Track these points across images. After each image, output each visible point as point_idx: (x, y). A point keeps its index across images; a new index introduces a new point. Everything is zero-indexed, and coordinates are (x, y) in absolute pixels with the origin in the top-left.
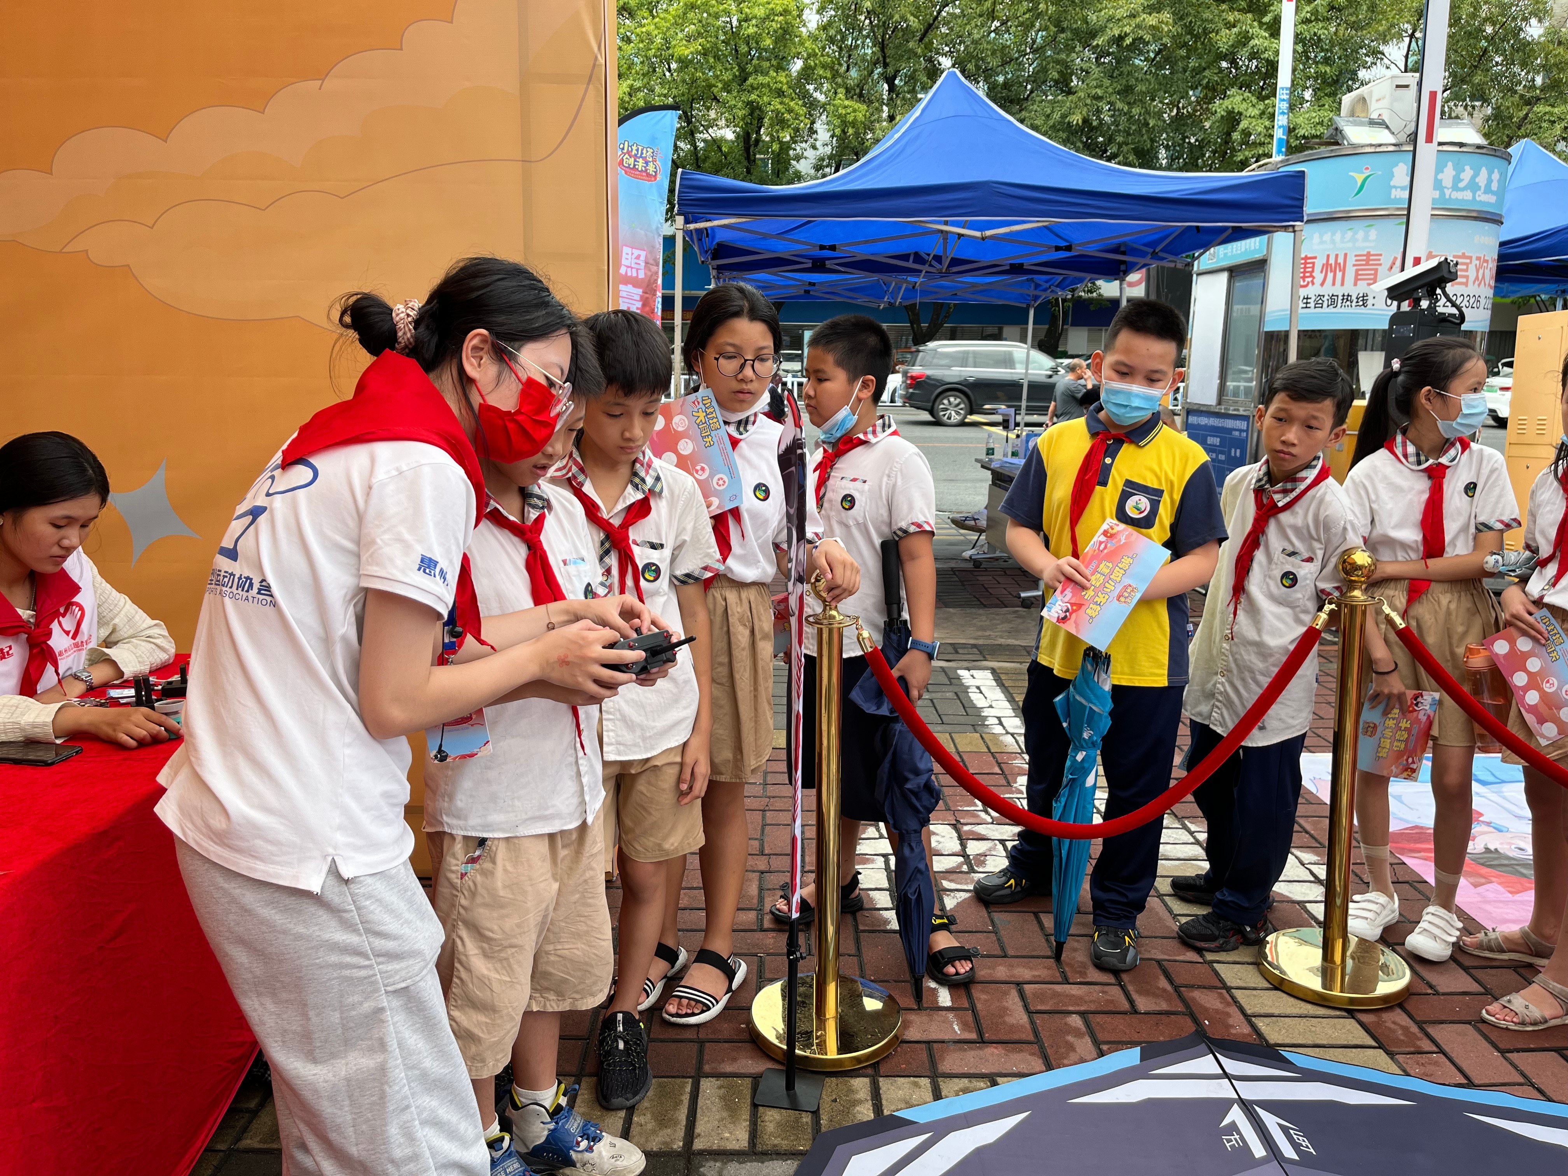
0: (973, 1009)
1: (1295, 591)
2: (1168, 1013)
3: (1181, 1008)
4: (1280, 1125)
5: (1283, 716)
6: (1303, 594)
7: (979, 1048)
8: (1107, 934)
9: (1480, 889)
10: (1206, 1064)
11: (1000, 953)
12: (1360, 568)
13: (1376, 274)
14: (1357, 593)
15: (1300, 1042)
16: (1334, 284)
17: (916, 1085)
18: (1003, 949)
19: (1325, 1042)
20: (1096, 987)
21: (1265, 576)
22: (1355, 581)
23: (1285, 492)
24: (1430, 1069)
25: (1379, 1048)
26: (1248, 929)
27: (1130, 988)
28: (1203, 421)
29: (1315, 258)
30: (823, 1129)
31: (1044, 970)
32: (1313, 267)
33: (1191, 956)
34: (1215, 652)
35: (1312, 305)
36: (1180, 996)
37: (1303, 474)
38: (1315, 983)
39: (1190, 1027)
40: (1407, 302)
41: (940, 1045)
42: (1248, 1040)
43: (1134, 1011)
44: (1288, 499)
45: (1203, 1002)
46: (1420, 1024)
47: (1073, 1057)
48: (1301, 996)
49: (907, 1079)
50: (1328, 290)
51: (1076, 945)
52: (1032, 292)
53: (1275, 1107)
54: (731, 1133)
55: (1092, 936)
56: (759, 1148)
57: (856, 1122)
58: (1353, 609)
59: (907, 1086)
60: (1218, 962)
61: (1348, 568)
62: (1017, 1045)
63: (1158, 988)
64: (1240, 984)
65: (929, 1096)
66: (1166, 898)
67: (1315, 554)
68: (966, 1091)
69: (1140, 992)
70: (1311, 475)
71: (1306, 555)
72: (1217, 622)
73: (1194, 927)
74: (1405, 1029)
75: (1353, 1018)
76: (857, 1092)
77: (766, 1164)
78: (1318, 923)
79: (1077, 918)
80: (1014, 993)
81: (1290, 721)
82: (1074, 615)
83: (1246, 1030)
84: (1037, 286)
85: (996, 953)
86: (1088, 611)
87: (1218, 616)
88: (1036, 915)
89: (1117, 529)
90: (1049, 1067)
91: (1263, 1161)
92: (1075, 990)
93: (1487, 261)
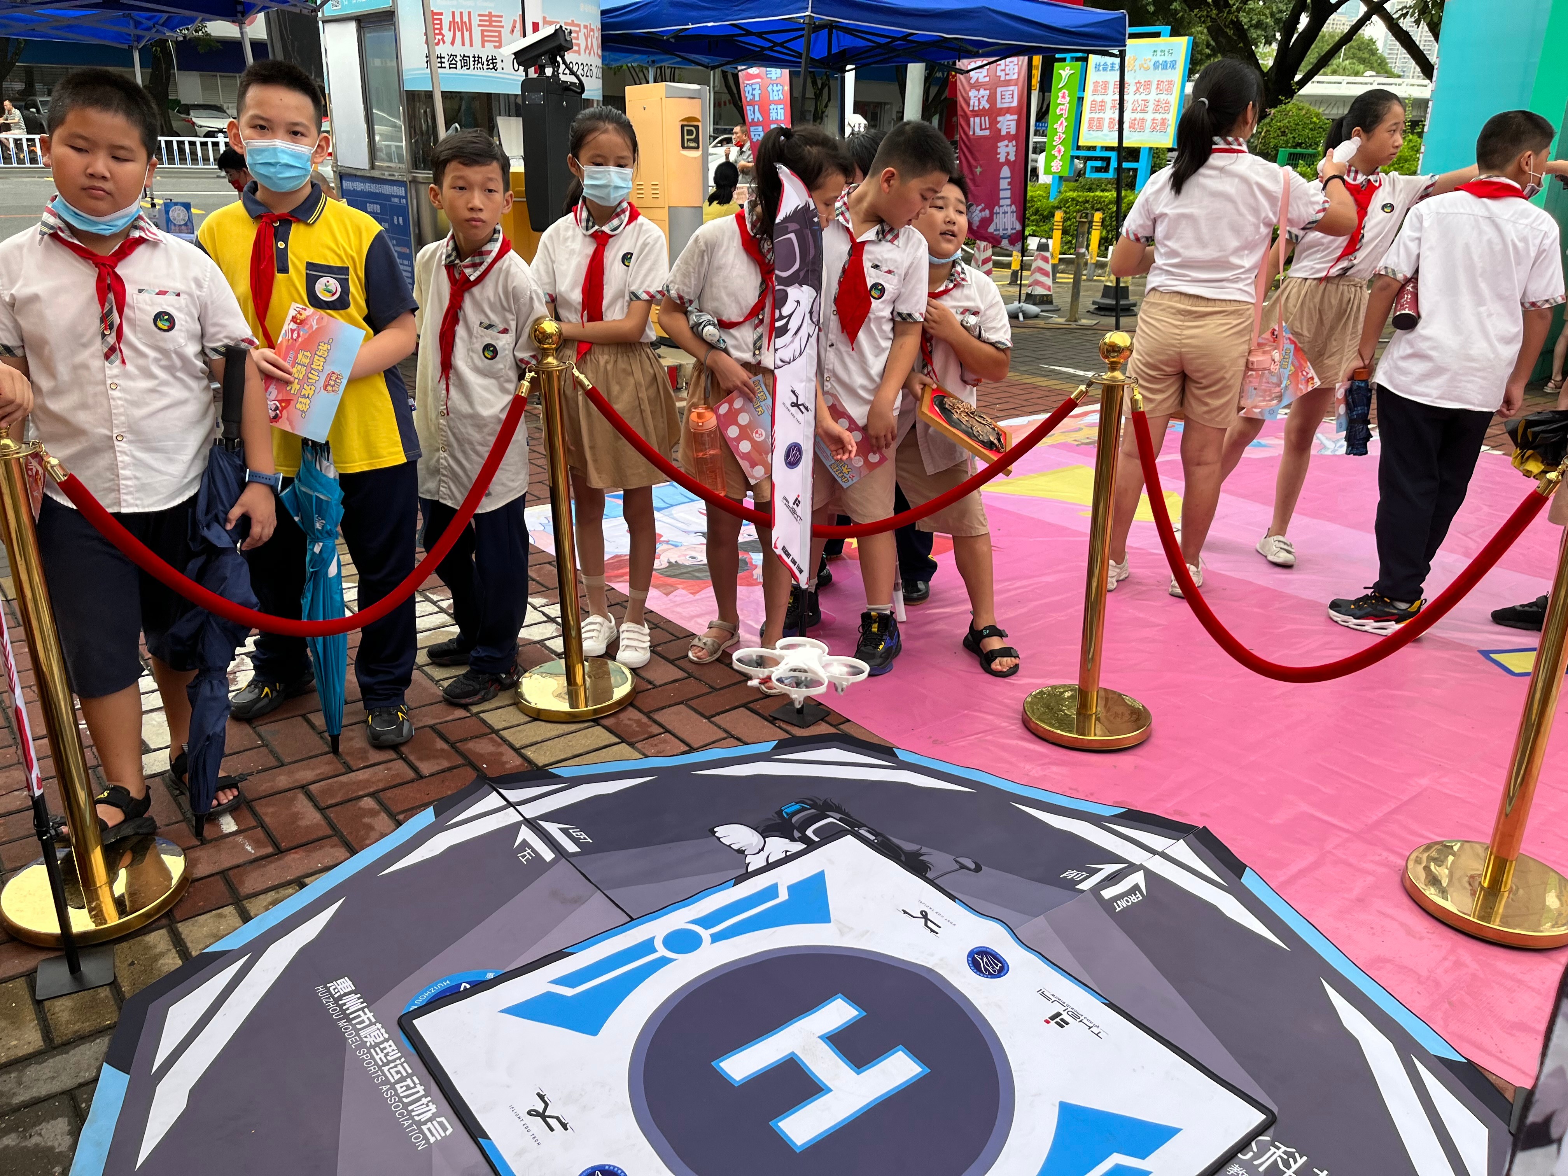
0: (262, 825)
1: (497, 363)
2: (450, 769)
3: (460, 761)
4: (560, 829)
5: (505, 481)
6: (504, 364)
7: (279, 859)
8: (380, 715)
9: (671, 596)
10: (493, 800)
11: (276, 764)
12: (550, 336)
13: (500, 36)
14: (550, 360)
15: (562, 757)
16: (463, 44)
17: (220, 916)
18: (278, 759)
19: (581, 751)
20: (381, 767)
21: (468, 350)
22: (547, 349)
23: (475, 266)
24: (661, 747)
25: (622, 742)
26: (504, 676)
27: (412, 758)
28: (359, 186)
29: (441, 14)
30: (128, 996)
31: (323, 766)
32: (441, 24)
33: (460, 713)
34: (433, 429)
35: (446, 65)
36: (457, 751)
37: (488, 247)
38: (564, 706)
39: (471, 775)
40: (533, 68)
41: (236, 871)
42: (522, 769)
43: (420, 777)
44: (478, 273)
45: (478, 750)
46: (648, 715)
47: (374, 835)
48: (555, 719)
49: (208, 915)
50: (459, 50)
51: (351, 734)
52: (132, 31)
53: (552, 816)
54: (18, 1039)
55: (366, 721)
56: (58, 1041)
57: (163, 975)
58: (549, 374)
59: (211, 920)
60: (483, 712)
61: (539, 337)
62: (316, 844)
63: (437, 750)
64: (505, 724)
65: (237, 920)
66: (425, 668)
67: (509, 325)
68: (275, 903)
69: (421, 759)
70: (496, 247)
71: (501, 327)
72: (430, 399)
73: (456, 687)
74: (638, 722)
75: (599, 725)
76: (155, 947)
77: (72, 1052)
78: (559, 655)
79: (346, 708)
80: (301, 799)
81: (511, 484)
82: (285, 412)
83: (518, 761)
84: (138, 24)
85: (271, 765)
86: (298, 406)
87: (430, 394)
88: (303, 716)
89: (305, 314)
90: (353, 852)
91: (554, 862)
92: (361, 775)
93: (592, 30)
